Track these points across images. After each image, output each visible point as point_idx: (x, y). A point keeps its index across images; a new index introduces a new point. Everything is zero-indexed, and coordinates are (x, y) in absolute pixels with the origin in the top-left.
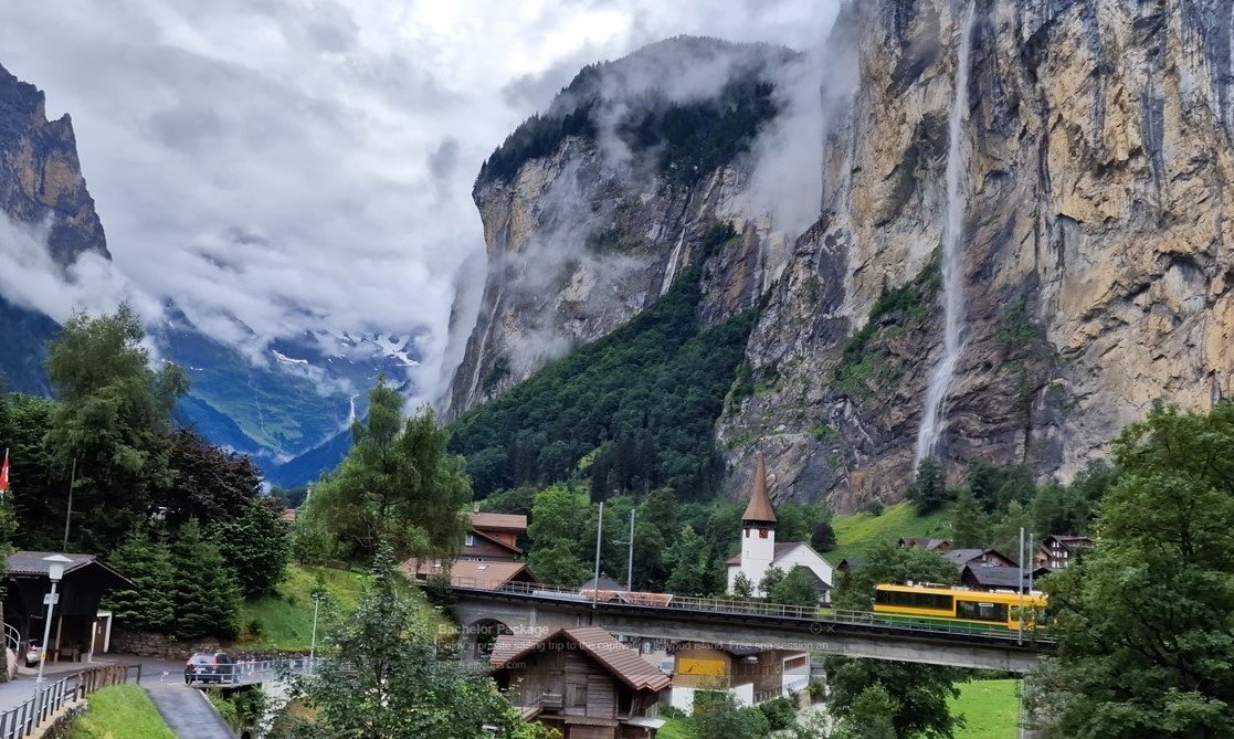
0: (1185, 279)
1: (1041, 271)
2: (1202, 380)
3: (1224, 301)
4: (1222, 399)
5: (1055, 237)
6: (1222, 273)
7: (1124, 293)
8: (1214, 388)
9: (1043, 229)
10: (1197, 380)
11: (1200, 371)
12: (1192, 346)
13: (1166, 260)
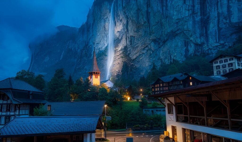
0: (155, 44)
1: (127, 46)
2: (159, 61)
3: (163, 46)
4: (163, 63)
5: (130, 40)
6: (162, 42)
7: (143, 48)
8: (161, 62)
9: (128, 39)
10: (158, 61)
11: (159, 59)
12: (157, 55)
13: (151, 41)
